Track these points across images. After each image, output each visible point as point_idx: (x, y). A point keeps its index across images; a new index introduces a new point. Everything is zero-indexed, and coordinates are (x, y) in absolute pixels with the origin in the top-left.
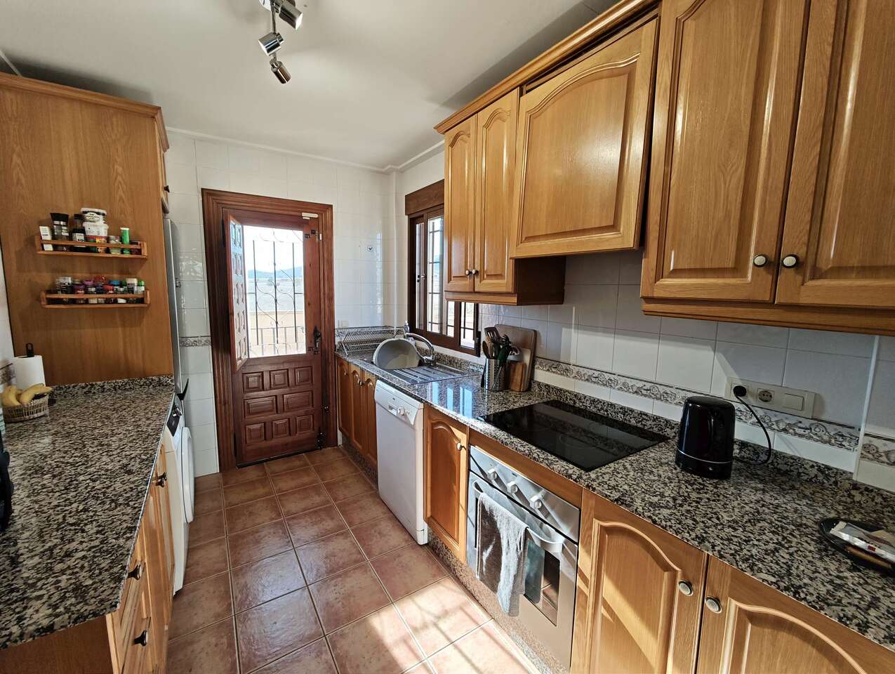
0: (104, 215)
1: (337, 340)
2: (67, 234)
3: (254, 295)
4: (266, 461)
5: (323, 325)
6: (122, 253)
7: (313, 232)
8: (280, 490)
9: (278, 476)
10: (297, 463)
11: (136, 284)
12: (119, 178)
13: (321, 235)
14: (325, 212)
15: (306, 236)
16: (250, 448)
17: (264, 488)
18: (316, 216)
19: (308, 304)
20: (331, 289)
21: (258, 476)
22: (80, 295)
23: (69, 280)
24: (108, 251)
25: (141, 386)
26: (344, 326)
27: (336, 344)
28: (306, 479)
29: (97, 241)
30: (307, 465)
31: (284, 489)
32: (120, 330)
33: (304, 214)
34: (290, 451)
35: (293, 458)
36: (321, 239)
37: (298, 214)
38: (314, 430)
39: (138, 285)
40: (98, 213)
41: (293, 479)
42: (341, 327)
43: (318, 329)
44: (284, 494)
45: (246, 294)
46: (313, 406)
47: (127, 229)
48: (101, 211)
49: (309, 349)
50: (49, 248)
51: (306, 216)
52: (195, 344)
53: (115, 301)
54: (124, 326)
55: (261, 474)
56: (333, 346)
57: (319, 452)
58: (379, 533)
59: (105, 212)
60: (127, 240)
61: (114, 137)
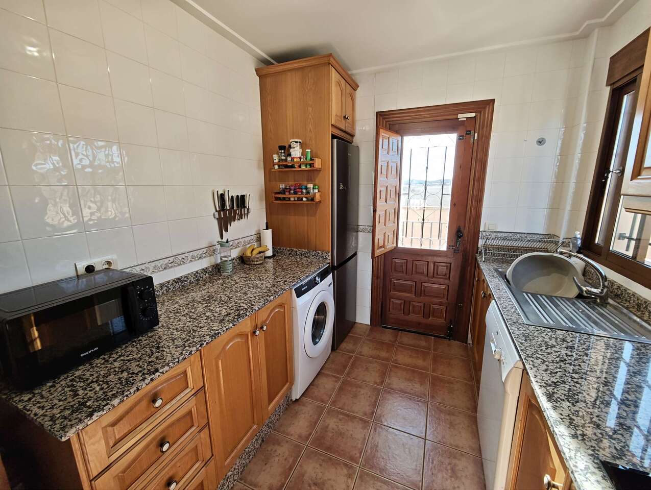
0: (300, 142)
1: (481, 243)
2: (284, 158)
3: (407, 195)
4: (402, 330)
5: (467, 225)
6: (306, 167)
7: (468, 133)
8: (396, 361)
9: (402, 347)
10: (423, 343)
11: (312, 188)
12: (310, 116)
13: (476, 134)
14: (485, 108)
15: (460, 138)
16: (391, 316)
17: (387, 352)
18: (473, 115)
19: (454, 205)
20: (481, 190)
21: (390, 341)
22: (287, 195)
23: (282, 186)
24: (300, 166)
25: (313, 256)
26: (491, 228)
27: (479, 246)
28: (420, 362)
29: (295, 160)
30: (429, 349)
31: (400, 362)
32: (306, 218)
33: (460, 116)
34: (423, 330)
35: (422, 337)
36: (476, 138)
37: (454, 117)
38: (445, 320)
39: (313, 189)
40: (296, 142)
41: (410, 356)
42: (487, 230)
43: (462, 229)
44: (397, 366)
45: (399, 194)
46: (447, 299)
47: (309, 150)
48: (298, 140)
49: (449, 246)
50: (276, 167)
51: (462, 117)
52: (363, 231)
53: (301, 200)
54: (308, 216)
55: (393, 339)
56: (476, 249)
57: (447, 341)
58: (453, 470)
59: (301, 141)
60: (309, 158)
61: (309, 88)
